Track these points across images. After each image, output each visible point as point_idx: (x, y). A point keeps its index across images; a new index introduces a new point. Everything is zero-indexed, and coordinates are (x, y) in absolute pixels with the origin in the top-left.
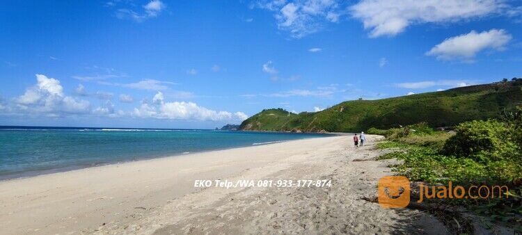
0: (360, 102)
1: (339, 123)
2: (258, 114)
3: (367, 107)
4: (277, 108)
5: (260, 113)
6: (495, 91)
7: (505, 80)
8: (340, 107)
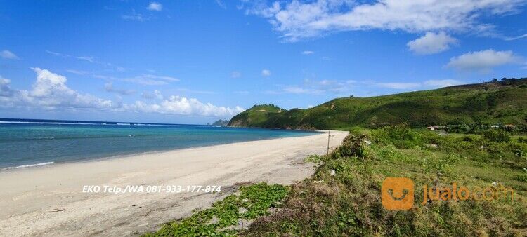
0: (352, 99)
1: (329, 120)
2: (248, 110)
3: (358, 105)
4: (268, 104)
5: (250, 109)
6: (485, 91)
7: (495, 80)
8: (331, 105)
